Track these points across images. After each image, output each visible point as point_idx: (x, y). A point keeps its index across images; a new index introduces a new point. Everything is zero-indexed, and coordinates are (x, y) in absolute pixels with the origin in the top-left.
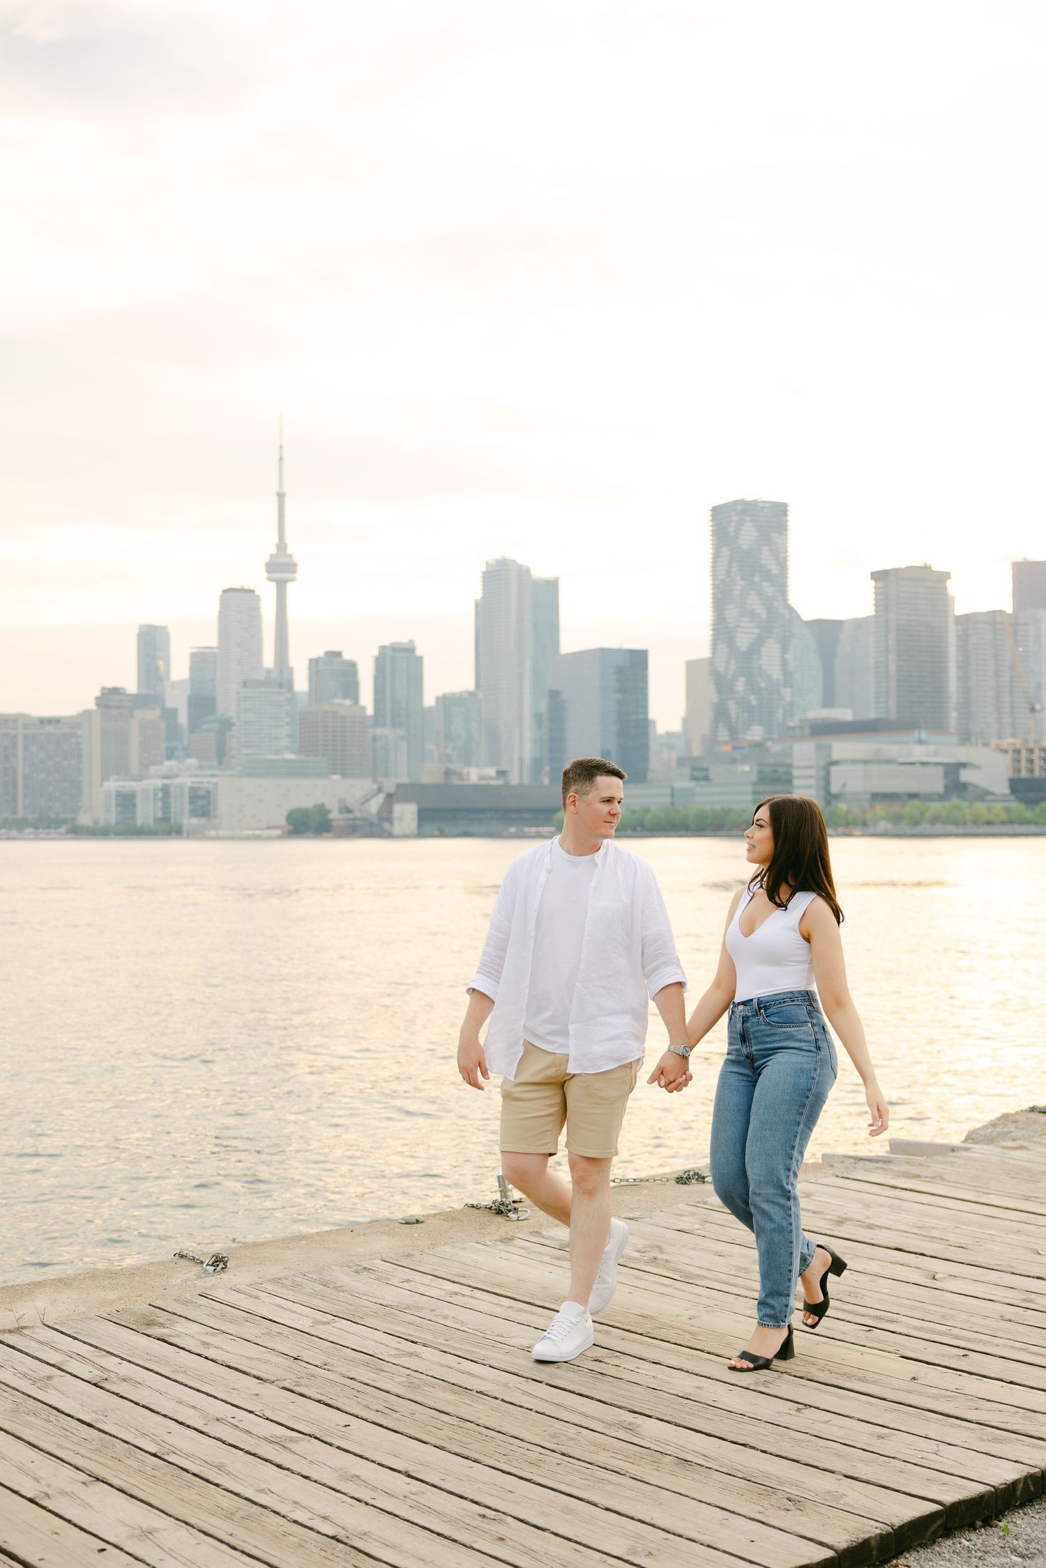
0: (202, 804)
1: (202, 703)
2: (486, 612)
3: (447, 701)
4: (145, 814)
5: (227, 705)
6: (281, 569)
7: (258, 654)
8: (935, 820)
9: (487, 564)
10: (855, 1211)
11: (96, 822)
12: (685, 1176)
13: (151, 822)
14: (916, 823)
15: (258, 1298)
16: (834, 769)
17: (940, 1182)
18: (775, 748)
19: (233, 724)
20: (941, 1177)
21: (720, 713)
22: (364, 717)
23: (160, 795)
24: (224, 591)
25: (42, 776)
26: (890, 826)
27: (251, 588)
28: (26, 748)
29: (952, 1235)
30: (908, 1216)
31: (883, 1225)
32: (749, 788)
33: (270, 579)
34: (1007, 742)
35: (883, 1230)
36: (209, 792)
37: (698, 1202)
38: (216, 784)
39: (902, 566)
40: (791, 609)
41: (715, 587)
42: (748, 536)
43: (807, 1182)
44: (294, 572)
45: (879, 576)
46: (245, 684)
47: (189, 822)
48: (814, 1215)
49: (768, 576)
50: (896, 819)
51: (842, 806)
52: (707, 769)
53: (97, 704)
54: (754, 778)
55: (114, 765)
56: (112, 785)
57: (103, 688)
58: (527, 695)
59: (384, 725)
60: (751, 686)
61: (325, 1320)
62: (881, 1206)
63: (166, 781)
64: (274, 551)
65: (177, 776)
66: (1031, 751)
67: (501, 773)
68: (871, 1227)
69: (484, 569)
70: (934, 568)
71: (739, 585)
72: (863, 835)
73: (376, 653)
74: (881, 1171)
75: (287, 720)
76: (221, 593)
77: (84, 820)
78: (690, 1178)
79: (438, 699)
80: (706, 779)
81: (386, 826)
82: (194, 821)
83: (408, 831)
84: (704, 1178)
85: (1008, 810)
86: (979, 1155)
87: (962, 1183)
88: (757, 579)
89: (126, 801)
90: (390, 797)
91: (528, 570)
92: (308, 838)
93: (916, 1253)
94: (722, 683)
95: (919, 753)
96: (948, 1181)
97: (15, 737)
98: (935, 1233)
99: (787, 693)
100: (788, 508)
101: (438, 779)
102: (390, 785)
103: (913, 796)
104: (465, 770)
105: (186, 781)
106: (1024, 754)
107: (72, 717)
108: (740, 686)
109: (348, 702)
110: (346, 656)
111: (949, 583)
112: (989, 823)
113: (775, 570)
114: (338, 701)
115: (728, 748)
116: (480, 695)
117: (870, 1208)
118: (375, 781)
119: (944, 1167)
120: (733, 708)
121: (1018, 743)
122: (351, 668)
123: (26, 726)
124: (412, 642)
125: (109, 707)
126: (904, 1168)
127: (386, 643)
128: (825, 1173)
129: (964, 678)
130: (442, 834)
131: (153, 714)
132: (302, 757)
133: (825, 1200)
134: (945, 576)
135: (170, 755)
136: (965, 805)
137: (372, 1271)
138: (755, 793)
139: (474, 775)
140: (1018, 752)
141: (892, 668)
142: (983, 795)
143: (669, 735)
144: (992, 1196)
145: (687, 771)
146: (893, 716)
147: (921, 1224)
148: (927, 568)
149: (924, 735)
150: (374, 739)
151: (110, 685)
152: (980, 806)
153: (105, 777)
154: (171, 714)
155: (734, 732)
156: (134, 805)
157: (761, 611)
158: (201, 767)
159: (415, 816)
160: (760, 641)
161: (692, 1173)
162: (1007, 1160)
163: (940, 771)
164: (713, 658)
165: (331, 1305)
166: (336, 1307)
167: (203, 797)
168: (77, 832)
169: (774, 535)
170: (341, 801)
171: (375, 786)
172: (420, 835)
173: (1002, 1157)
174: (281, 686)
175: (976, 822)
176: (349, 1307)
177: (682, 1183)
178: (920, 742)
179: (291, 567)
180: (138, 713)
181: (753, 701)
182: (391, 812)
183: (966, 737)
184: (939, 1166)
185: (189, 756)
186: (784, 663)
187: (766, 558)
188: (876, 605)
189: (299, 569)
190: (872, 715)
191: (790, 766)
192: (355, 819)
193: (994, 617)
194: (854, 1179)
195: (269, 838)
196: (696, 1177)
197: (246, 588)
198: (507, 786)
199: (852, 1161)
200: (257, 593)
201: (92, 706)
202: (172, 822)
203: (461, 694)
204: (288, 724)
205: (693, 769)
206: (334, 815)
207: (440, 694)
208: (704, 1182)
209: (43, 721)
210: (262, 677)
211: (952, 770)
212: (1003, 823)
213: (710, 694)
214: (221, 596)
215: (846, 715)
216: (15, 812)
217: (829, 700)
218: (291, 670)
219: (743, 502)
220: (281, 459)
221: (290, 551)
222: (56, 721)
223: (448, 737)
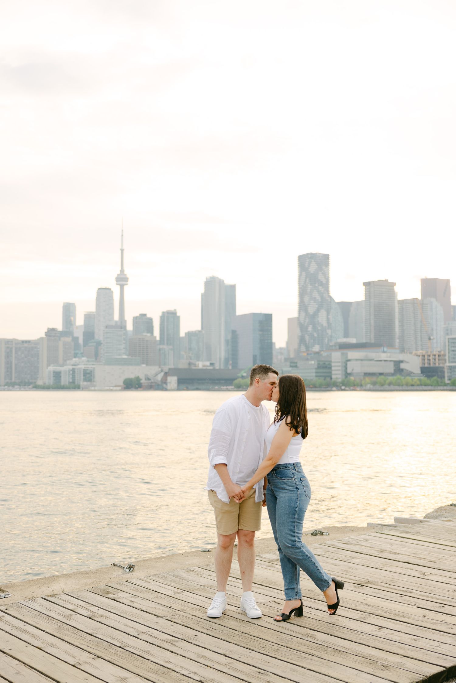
0: (89, 376)
1: (89, 335)
2: (206, 298)
3: (190, 335)
4: (65, 380)
5: (99, 335)
6: (122, 280)
7: (112, 315)
8: (390, 384)
9: (206, 278)
10: (387, 547)
11: (45, 384)
12: (315, 532)
13: (67, 383)
14: (382, 385)
15: (149, 582)
16: (348, 363)
17: (419, 535)
18: (324, 354)
19: (102, 344)
20: (419, 533)
21: (302, 340)
22: (156, 341)
23: (71, 372)
24: (98, 289)
25: (23, 364)
26: (372, 386)
27: (110, 288)
28: (16, 353)
29: (428, 557)
30: (409, 549)
31: (400, 553)
32: (314, 371)
33: (117, 284)
34: (419, 352)
35: (400, 555)
36: (91, 371)
37: (322, 543)
38: (94, 368)
39: (376, 280)
40: (331, 297)
41: (300, 288)
42: (313, 268)
43: (365, 535)
44: (127, 281)
45: (366, 284)
46: (107, 327)
47: (83, 384)
48: (370, 548)
49: (321, 284)
50: (374, 384)
51: (352, 378)
52: (296, 363)
53: (46, 335)
54: (316, 367)
55: (53, 360)
56: (51, 368)
57: (48, 329)
58: (223, 333)
59: (164, 344)
60: (314, 328)
61: (179, 592)
62: (397, 545)
63: (74, 367)
64: (119, 273)
65: (78, 365)
66: (429, 356)
67: (212, 364)
68: (395, 553)
69: (205, 280)
70: (389, 281)
71: (310, 287)
72: (361, 390)
73: (160, 314)
74: (394, 530)
75: (124, 342)
76: (97, 290)
77: (40, 382)
78: (317, 533)
79: (186, 333)
80: (296, 367)
81: (164, 385)
82: (85, 383)
83: (173, 388)
84: (323, 533)
85: (420, 380)
86: (433, 524)
87: (428, 535)
88: (317, 285)
89: (57, 375)
90: (166, 374)
91: (223, 281)
92: (132, 390)
93: (415, 564)
94: (303, 328)
95: (383, 356)
96: (422, 534)
97: (12, 348)
98: (421, 556)
99: (329, 332)
100: (330, 256)
101: (186, 366)
102: (166, 369)
103: (381, 374)
104: (197, 363)
105: (82, 367)
106: (426, 357)
107: (35, 340)
108: (310, 328)
109: (149, 335)
110: (148, 316)
111: (395, 287)
112: (412, 385)
113: (324, 281)
114: (145, 334)
115: (305, 354)
116: (203, 332)
117: (393, 545)
118: (160, 367)
119: (420, 529)
120: (307, 338)
121: (424, 352)
122: (150, 320)
123: (16, 344)
124: (175, 310)
125: (50, 336)
126: (404, 529)
127: (165, 310)
128: (372, 531)
129: (402, 326)
130: (187, 389)
131: (69, 339)
132: (130, 357)
133: (373, 542)
134: (394, 284)
135: (76, 356)
136: (402, 378)
137: (194, 572)
138: (316, 372)
139: (200, 365)
140: (424, 356)
141: (372, 321)
142: (410, 374)
143: (281, 349)
144: (441, 541)
145: (288, 364)
146: (373, 341)
147: (415, 552)
148: (386, 281)
149: (385, 349)
150: (160, 350)
151: (51, 327)
152: (409, 379)
153: (48, 365)
154: (76, 339)
155: (307, 347)
156: (61, 377)
157: (318, 298)
158: (88, 361)
159: (176, 382)
160: (318, 310)
161: (318, 531)
162: (445, 526)
163: (392, 364)
164: (299, 317)
165: (180, 586)
166: (182, 586)
167: (89, 373)
168: (37, 387)
169: (324, 267)
170: (146, 375)
171: (160, 369)
172: (178, 389)
173: (443, 525)
174: (121, 328)
175: (407, 385)
176: (187, 586)
177: (314, 535)
178: (384, 352)
179: (126, 279)
180: (63, 339)
181: (316, 335)
182: (166, 380)
183: (402, 350)
184: (418, 528)
185: (83, 357)
186: (328, 319)
187: (320, 276)
188: (366, 296)
189: (129, 280)
190: (364, 341)
191: (331, 361)
192: (152, 383)
193: (414, 301)
194: (384, 534)
195: (116, 390)
196: (320, 533)
197: (107, 288)
198: (214, 369)
199: (380, 526)
200: (112, 290)
201: (43, 335)
202: (76, 383)
203: (195, 331)
204: (124, 343)
205: (291, 363)
206: (143, 381)
207: (187, 331)
208: (323, 535)
209: (23, 342)
210: (113, 324)
211: (397, 363)
212: (418, 385)
213: (298, 332)
214: (97, 291)
215: (354, 341)
216: (11, 379)
217: (346, 335)
218: (125, 321)
219: (311, 254)
220: (122, 235)
221: (125, 272)
222: (29, 342)
223: (190, 349)
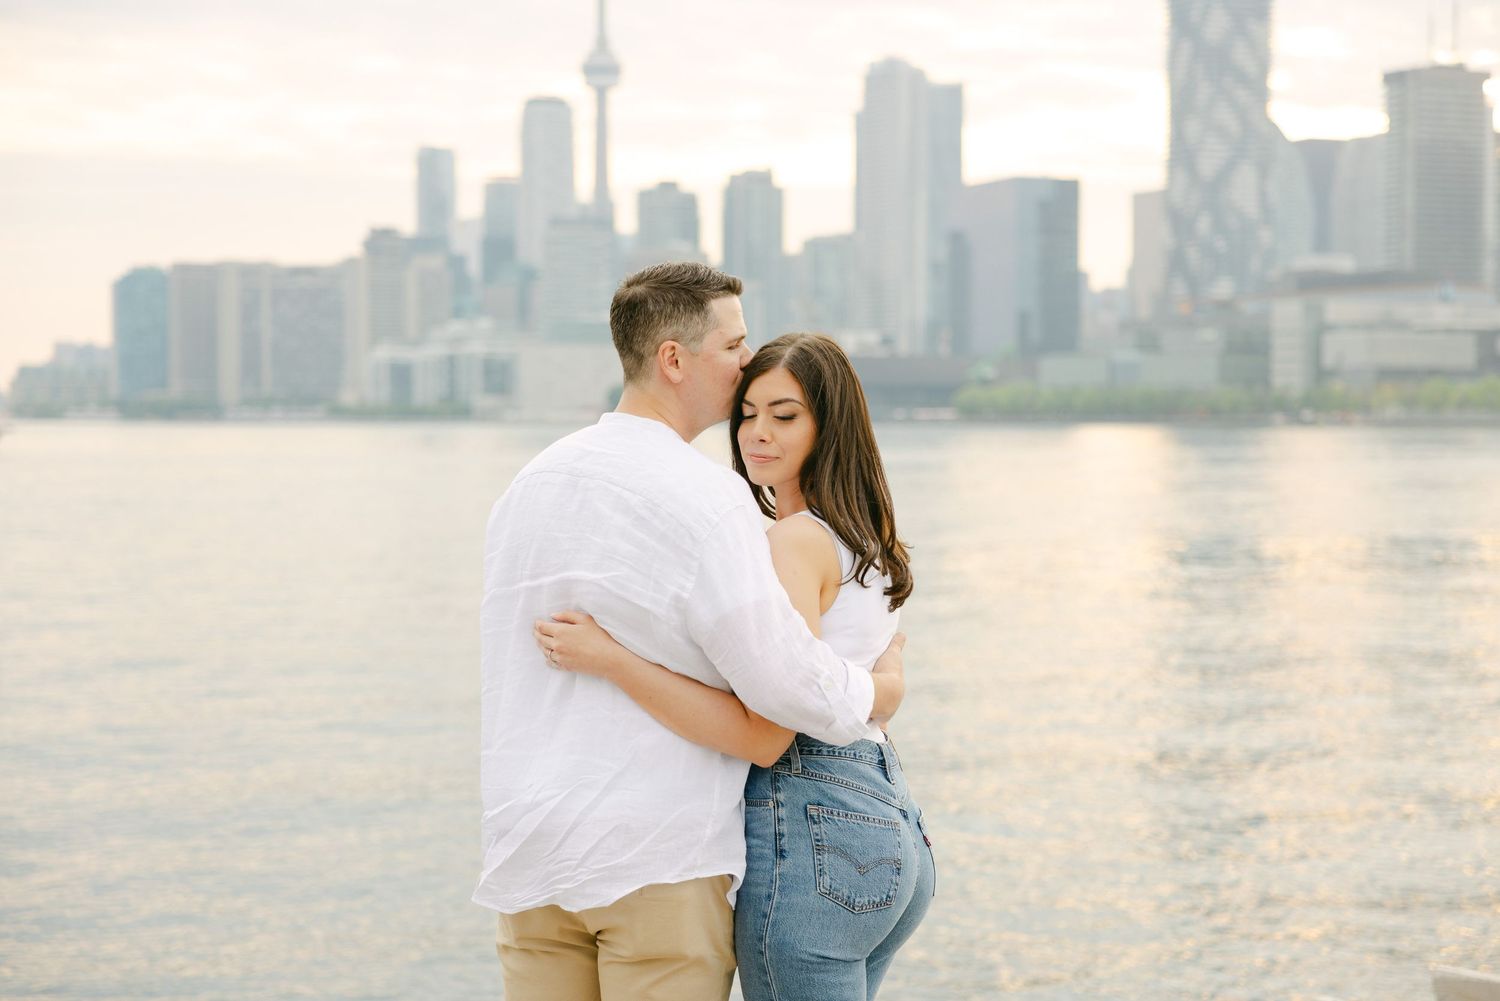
0: (499, 377)
1: (499, 247)
2: (868, 126)
3: (817, 247)
4: (426, 390)
5: (532, 249)
6: (601, 71)
7: (566, 180)
8: (1464, 404)
9: (871, 65)
11: (363, 401)
13: (432, 401)
14: (1436, 408)
16: (1327, 336)
18: (1249, 307)
19: (538, 275)
21: (1176, 263)
23: (445, 366)
24: (528, 102)
25: (295, 341)
26: (1401, 412)
27: (564, 98)
28: (273, 306)
32: (1215, 361)
33: (588, 83)
36: (507, 364)
38: (516, 354)
39: (1424, 64)
40: (1274, 126)
41: (1173, 95)
42: (1216, 26)
44: (619, 75)
45: (1396, 80)
46: (556, 222)
47: (481, 401)
49: (1242, 78)
50: (1410, 403)
51: (1337, 386)
52: (1157, 335)
53: (365, 250)
54: (1220, 348)
55: (386, 326)
56: (385, 353)
57: (373, 229)
58: (921, 240)
60: (1219, 225)
63: (453, 349)
64: (592, 49)
65: (467, 341)
67: (887, 341)
69: (867, 71)
70: (1468, 67)
71: (1204, 90)
72: (1363, 424)
75: (608, 270)
76: (524, 104)
77: (348, 397)
79: (803, 244)
80: (1157, 348)
82: (488, 400)
88: (1228, 83)
89: (401, 375)
91: (923, 73)
94: (1180, 222)
95: (1443, 316)
97: (259, 291)
99: (1265, 236)
103: (1433, 372)
105: (477, 348)
107: (334, 265)
108: (1204, 225)
109: (686, 246)
111: (1486, 85)
113: (1252, 68)
114: (674, 244)
115: (1185, 308)
116: (861, 238)
120: (1193, 255)
122: (690, 203)
124: (768, 170)
125: (377, 253)
131: (435, 262)
134: (1482, 76)
135: (458, 313)
138: (1221, 367)
141: (1409, 204)
143: (1109, 294)
145: (1131, 338)
146: (1408, 265)
148: (1460, 68)
149: (1449, 291)
153: (374, 343)
154: (457, 263)
155: (1193, 285)
156: (412, 380)
157: (1233, 126)
158: (497, 330)
160: (1230, 167)
163: (1470, 340)
164: (1169, 189)
167: (499, 370)
168: (340, 413)
169: (1253, 25)
174: (599, 226)
178: (1444, 299)
179: (613, 69)
180: (417, 263)
181: (1221, 245)
185: (481, 315)
186: (1263, 195)
187: (1241, 55)
188: (1389, 121)
190: (1379, 262)
191: (1269, 331)
197: (555, 98)
198: (898, 357)
200: (570, 104)
201: (358, 251)
202: (460, 400)
203: (836, 237)
205: (1140, 335)
209: (297, 271)
210: (576, 213)
211: (1488, 339)
213: (1164, 236)
214: (524, 108)
215: (1346, 264)
216: (259, 386)
217: (1322, 244)
218: (613, 206)
222: (310, 271)
223: (817, 292)
